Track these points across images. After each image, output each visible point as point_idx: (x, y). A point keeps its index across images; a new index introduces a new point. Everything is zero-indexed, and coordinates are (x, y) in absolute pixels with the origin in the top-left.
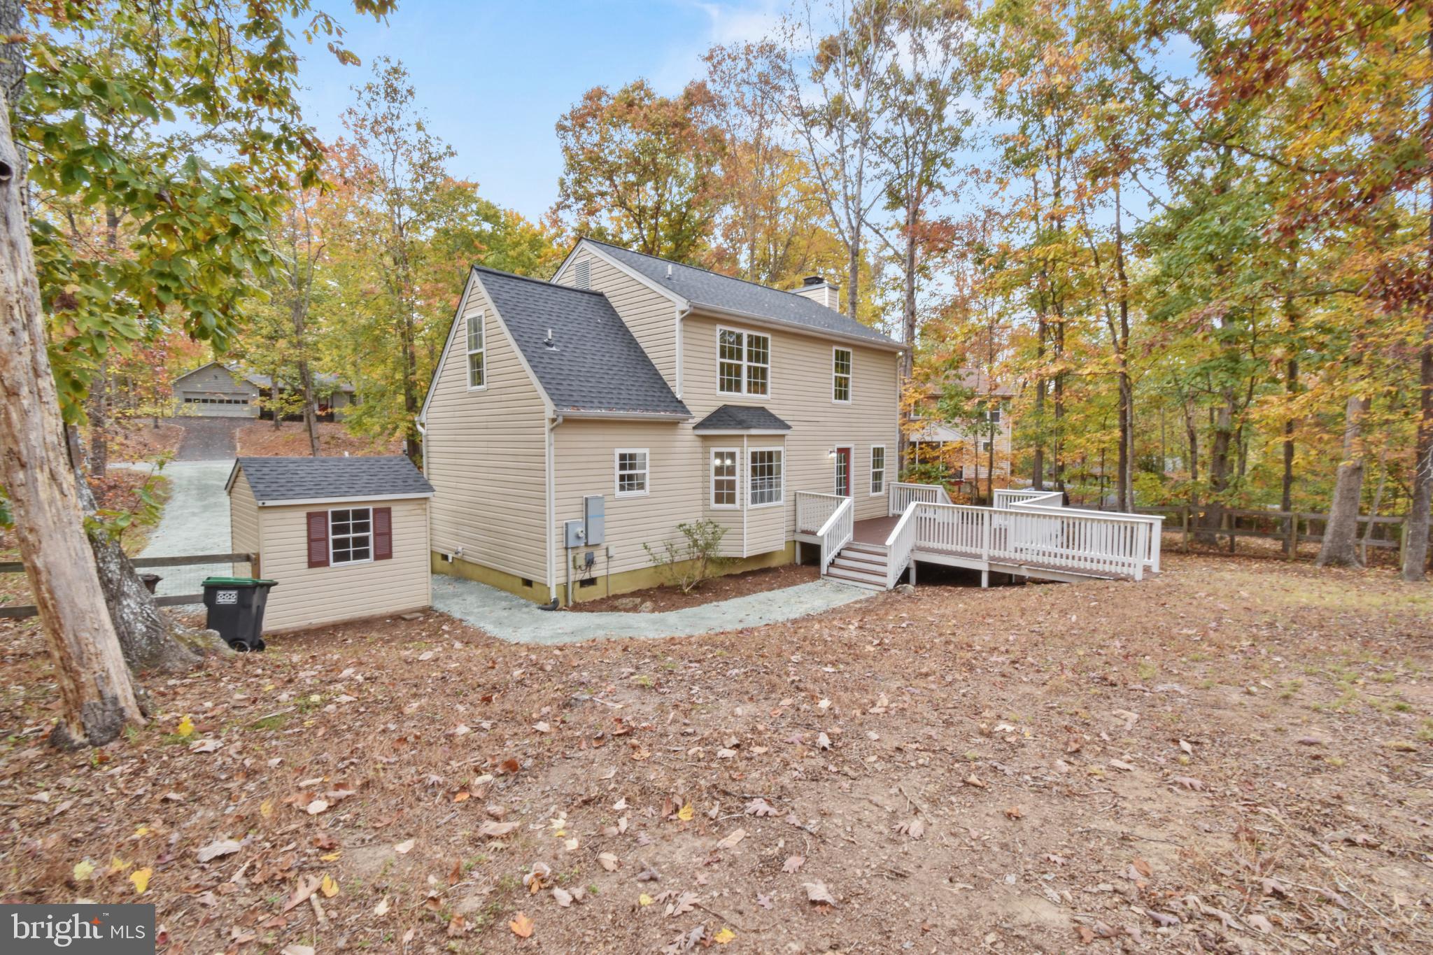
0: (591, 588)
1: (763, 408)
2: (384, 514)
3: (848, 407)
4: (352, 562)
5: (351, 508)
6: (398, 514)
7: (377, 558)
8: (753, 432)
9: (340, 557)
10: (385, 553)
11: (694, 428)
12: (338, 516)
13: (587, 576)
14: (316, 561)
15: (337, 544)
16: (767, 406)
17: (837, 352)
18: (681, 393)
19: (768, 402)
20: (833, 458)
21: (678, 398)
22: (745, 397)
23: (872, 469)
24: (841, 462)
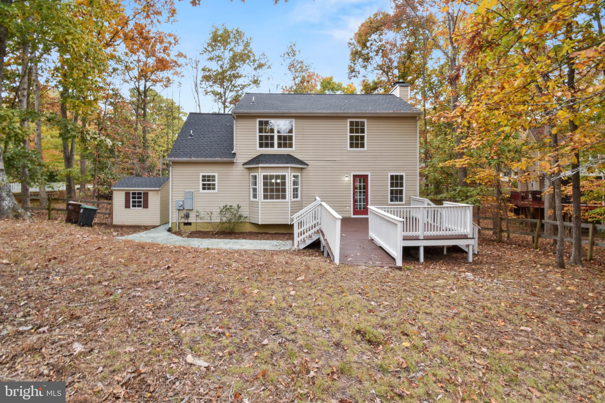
0: (189, 227)
1: (289, 155)
2: (146, 194)
3: (364, 152)
4: (137, 208)
5: (137, 192)
6: (150, 195)
7: (144, 208)
8: (261, 165)
9: (134, 206)
10: (146, 206)
11: (243, 165)
12: (134, 194)
13: (186, 221)
14: (127, 206)
15: (133, 202)
16: (291, 154)
17: (351, 122)
18: (235, 150)
19: (293, 151)
20: (348, 180)
21: (233, 152)
22: (276, 150)
23: (390, 187)
24: (360, 183)
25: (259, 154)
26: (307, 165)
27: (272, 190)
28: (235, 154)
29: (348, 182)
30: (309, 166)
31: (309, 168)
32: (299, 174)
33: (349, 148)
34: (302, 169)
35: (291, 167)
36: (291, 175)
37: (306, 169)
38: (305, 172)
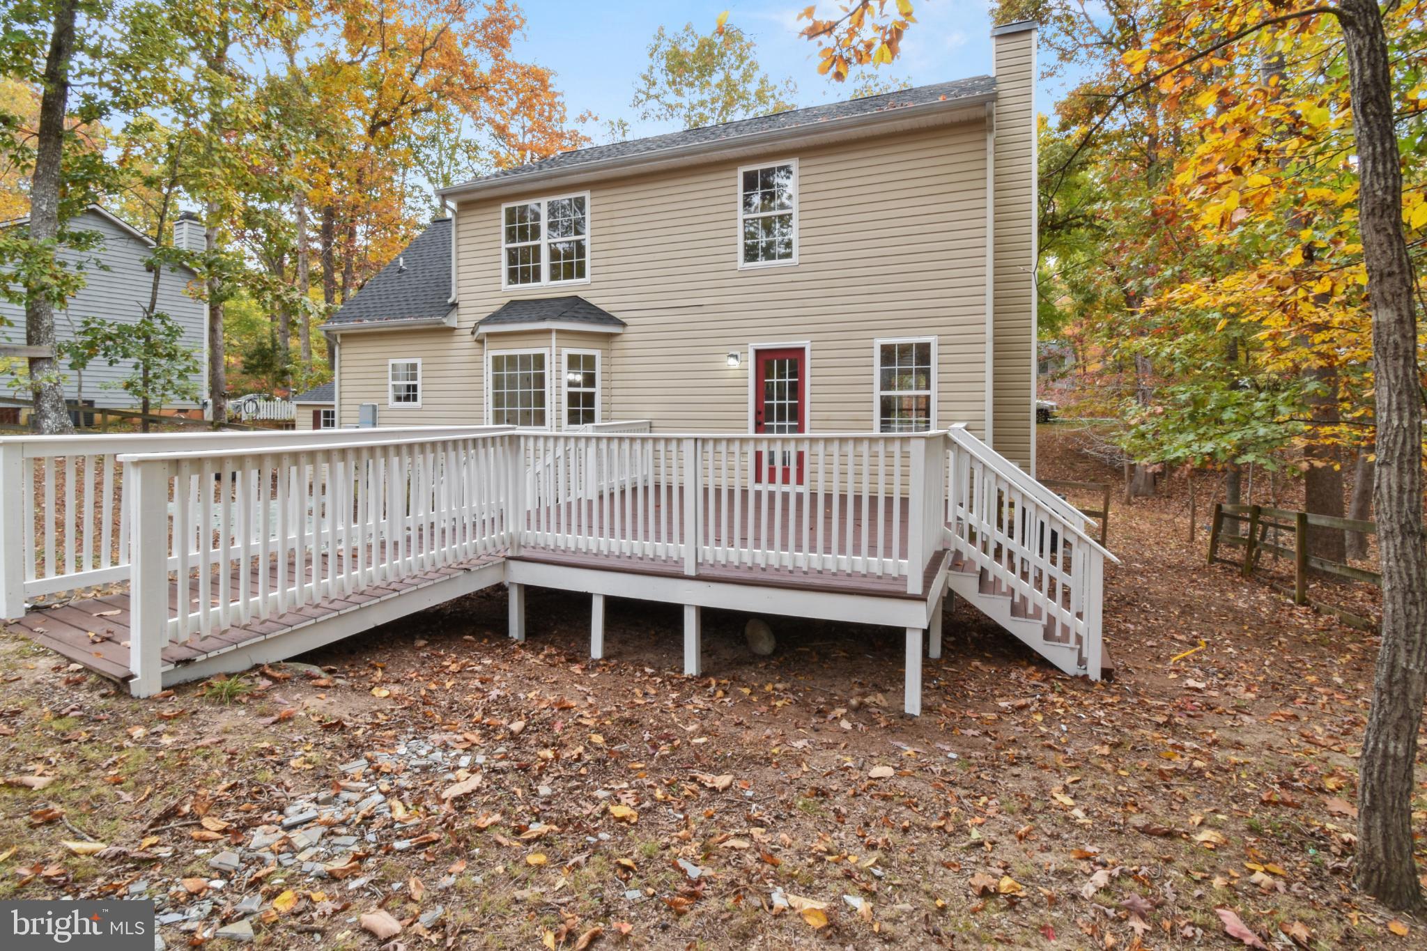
1: (575, 297)
3: (792, 271)
16: (581, 295)
18: (454, 295)
19: (586, 287)
20: (742, 368)
21: (450, 301)
22: (546, 287)
23: (882, 389)
24: (781, 376)
25: (506, 300)
26: (624, 325)
27: (512, 400)
28: (455, 305)
29: (739, 373)
30: (629, 329)
31: (630, 334)
32: (597, 353)
33: (741, 263)
34: (610, 336)
35: (559, 332)
36: (559, 355)
37: (618, 339)
38: (616, 345)
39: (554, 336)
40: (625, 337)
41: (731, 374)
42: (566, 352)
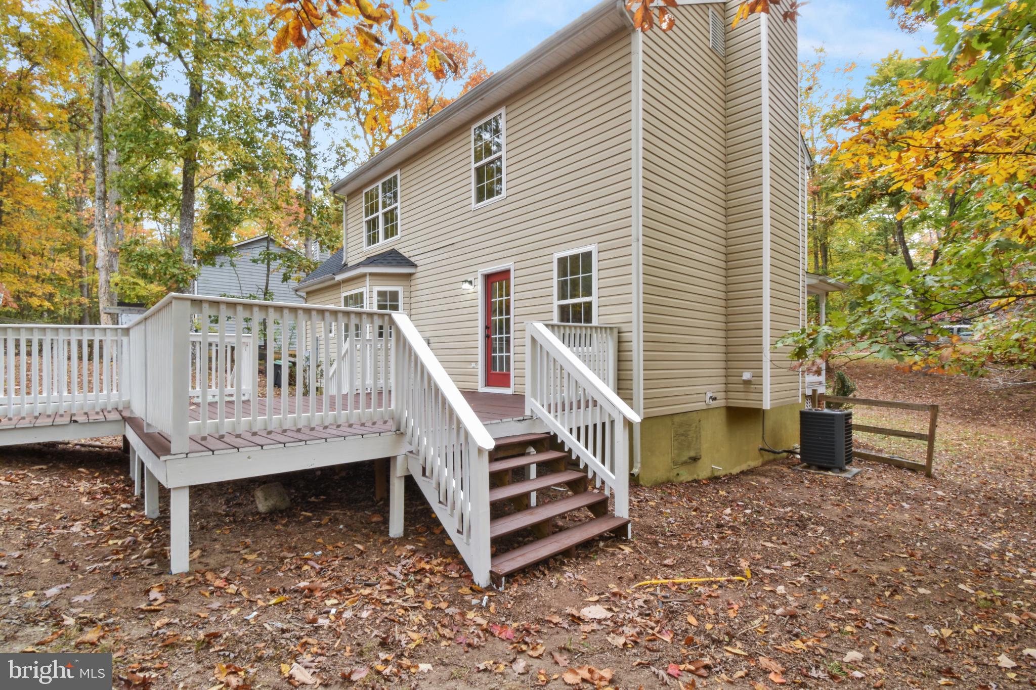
1: (393, 249)
3: (501, 204)
18: (345, 259)
19: (399, 241)
21: (343, 263)
22: (381, 245)
23: (559, 299)
24: (501, 296)
25: (365, 258)
26: (414, 265)
28: (345, 265)
29: (474, 296)
30: (419, 269)
31: (420, 272)
32: (400, 289)
33: (474, 205)
34: (408, 276)
35: (371, 274)
36: (371, 292)
37: (414, 277)
38: (413, 283)
39: (368, 278)
40: (417, 275)
41: (469, 297)
42: (376, 289)
